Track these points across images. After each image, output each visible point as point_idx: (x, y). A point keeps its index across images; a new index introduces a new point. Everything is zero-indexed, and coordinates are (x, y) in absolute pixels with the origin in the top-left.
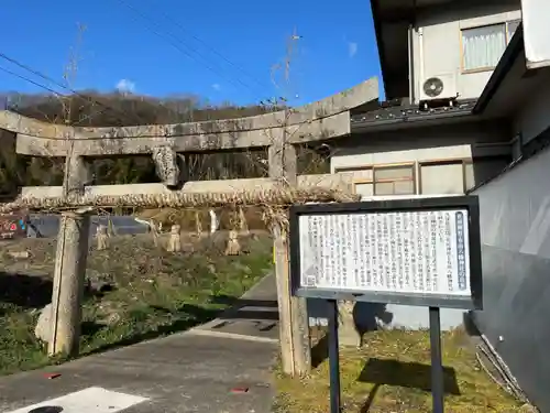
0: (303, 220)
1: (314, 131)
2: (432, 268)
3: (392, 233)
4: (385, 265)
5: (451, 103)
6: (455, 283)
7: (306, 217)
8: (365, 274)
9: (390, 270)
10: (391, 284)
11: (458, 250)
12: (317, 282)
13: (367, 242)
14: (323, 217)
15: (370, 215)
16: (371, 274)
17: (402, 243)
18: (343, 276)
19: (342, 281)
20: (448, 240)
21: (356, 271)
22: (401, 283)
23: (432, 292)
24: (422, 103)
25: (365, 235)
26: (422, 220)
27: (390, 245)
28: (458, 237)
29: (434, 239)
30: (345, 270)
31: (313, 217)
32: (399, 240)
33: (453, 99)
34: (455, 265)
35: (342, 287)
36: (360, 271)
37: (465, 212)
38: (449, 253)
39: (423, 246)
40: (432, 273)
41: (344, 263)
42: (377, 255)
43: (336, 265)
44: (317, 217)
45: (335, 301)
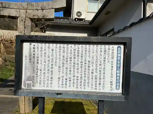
0: (26, 45)
1: (39, 14)
2: (102, 77)
3: (82, 57)
4: (76, 75)
5: (84, 20)
6: (114, 86)
7: (28, 44)
8: (64, 81)
9: (79, 78)
10: (79, 86)
11: (117, 67)
12: (33, 86)
13: (67, 61)
14: (40, 44)
15: (70, 45)
16: (68, 81)
17: (87, 62)
18: (50, 82)
19: (49, 85)
20: (112, 62)
21: (59, 78)
22: (84, 86)
23: (102, 91)
24: (76, 19)
25: (65, 57)
26: (99, 50)
27: (80, 64)
28: (117, 60)
29: (104, 61)
30: (52, 78)
31: (33, 44)
32: (85, 61)
33: (84, 19)
34: (115, 76)
35: (49, 88)
36: (61, 78)
37: (122, 47)
38: (112, 69)
39: (98, 65)
40: (102, 80)
41: (52, 74)
42: (72, 69)
43: (46, 75)
44: (36, 44)
45: (44, 98)
